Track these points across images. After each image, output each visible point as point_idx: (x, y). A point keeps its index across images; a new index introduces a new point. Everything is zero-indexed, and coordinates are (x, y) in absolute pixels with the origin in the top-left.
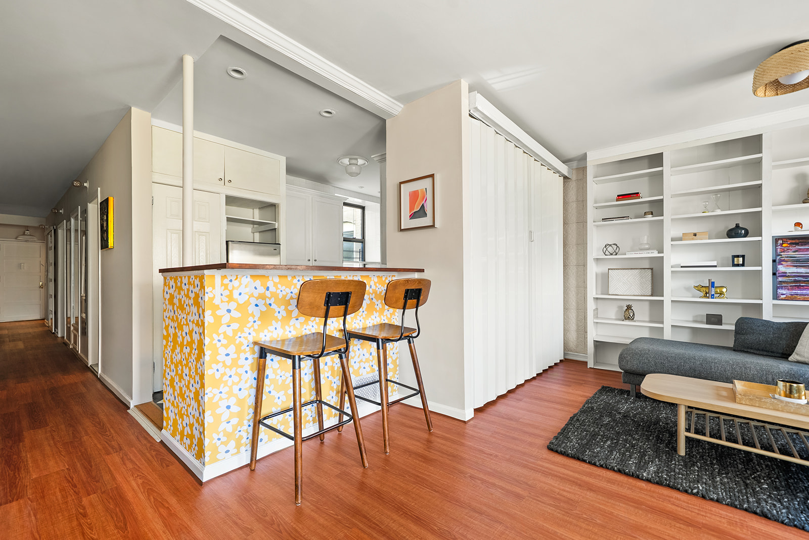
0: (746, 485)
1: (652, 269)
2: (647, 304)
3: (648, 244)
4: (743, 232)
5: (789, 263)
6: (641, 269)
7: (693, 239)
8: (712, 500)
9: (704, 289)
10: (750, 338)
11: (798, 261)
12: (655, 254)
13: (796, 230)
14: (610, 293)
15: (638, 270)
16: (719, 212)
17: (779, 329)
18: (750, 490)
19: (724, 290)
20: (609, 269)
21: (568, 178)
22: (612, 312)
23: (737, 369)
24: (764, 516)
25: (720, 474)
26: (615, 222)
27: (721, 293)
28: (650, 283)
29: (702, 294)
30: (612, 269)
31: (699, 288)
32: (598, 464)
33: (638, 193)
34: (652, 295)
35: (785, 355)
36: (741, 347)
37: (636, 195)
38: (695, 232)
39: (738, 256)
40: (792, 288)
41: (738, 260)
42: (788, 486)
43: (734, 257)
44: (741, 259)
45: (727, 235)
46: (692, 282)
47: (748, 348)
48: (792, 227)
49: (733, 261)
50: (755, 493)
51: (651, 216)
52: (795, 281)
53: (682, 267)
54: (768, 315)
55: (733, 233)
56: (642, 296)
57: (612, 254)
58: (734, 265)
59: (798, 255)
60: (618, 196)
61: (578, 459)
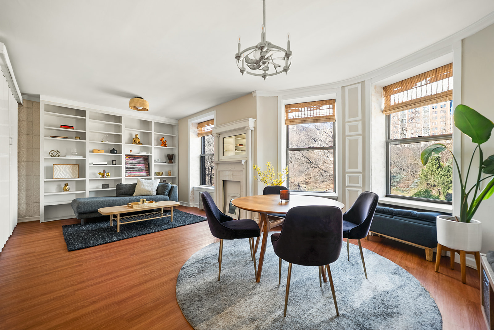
0: (139, 230)
1: (79, 165)
2: (74, 182)
3: (77, 152)
4: (116, 152)
5: (128, 164)
6: (73, 165)
7: (98, 152)
8: (134, 237)
9: (102, 174)
10: (122, 191)
11: (130, 163)
12: (81, 158)
13: (131, 153)
14: (54, 178)
15: (70, 166)
16: (108, 143)
17: (130, 186)
18: (140, 231)
19: (109, 174)
20: (53, 164)
21: (21, 105)
22: (53, 188)
23: (124, 201)
24: (146, 234)
25: (132, 231)
26: (59, 139)
27: (109, 175)
28: (77, 172)
29: (101, 176)
30: (55, 164)
31: (100, 173)
32: (97, 245)
33: (73, 127)
34: (79, 178)
35: (131, 195)
36: (118, 195)
37: (72, 127)
38: (99, 149)
39: (114, 161)
40: (129, 173)
41: (114, 162)
42: (146, 227)
43: (113, 161)
44: (115, 162)
45: (110, 152)
46: (97, 171)
47: (121, 195)
48: (130, 152)
49: (112, 162)
50: (141, 231)
51: (79, 139)
52: (130, 170)
53: (94, 164)
54: (124, 182)
55: (113, 151)
56: (73, 178)
57: (55, 156)
58: (113, 164)
59: (131, 161)
60: (61, 125)
61: (88, 247)
